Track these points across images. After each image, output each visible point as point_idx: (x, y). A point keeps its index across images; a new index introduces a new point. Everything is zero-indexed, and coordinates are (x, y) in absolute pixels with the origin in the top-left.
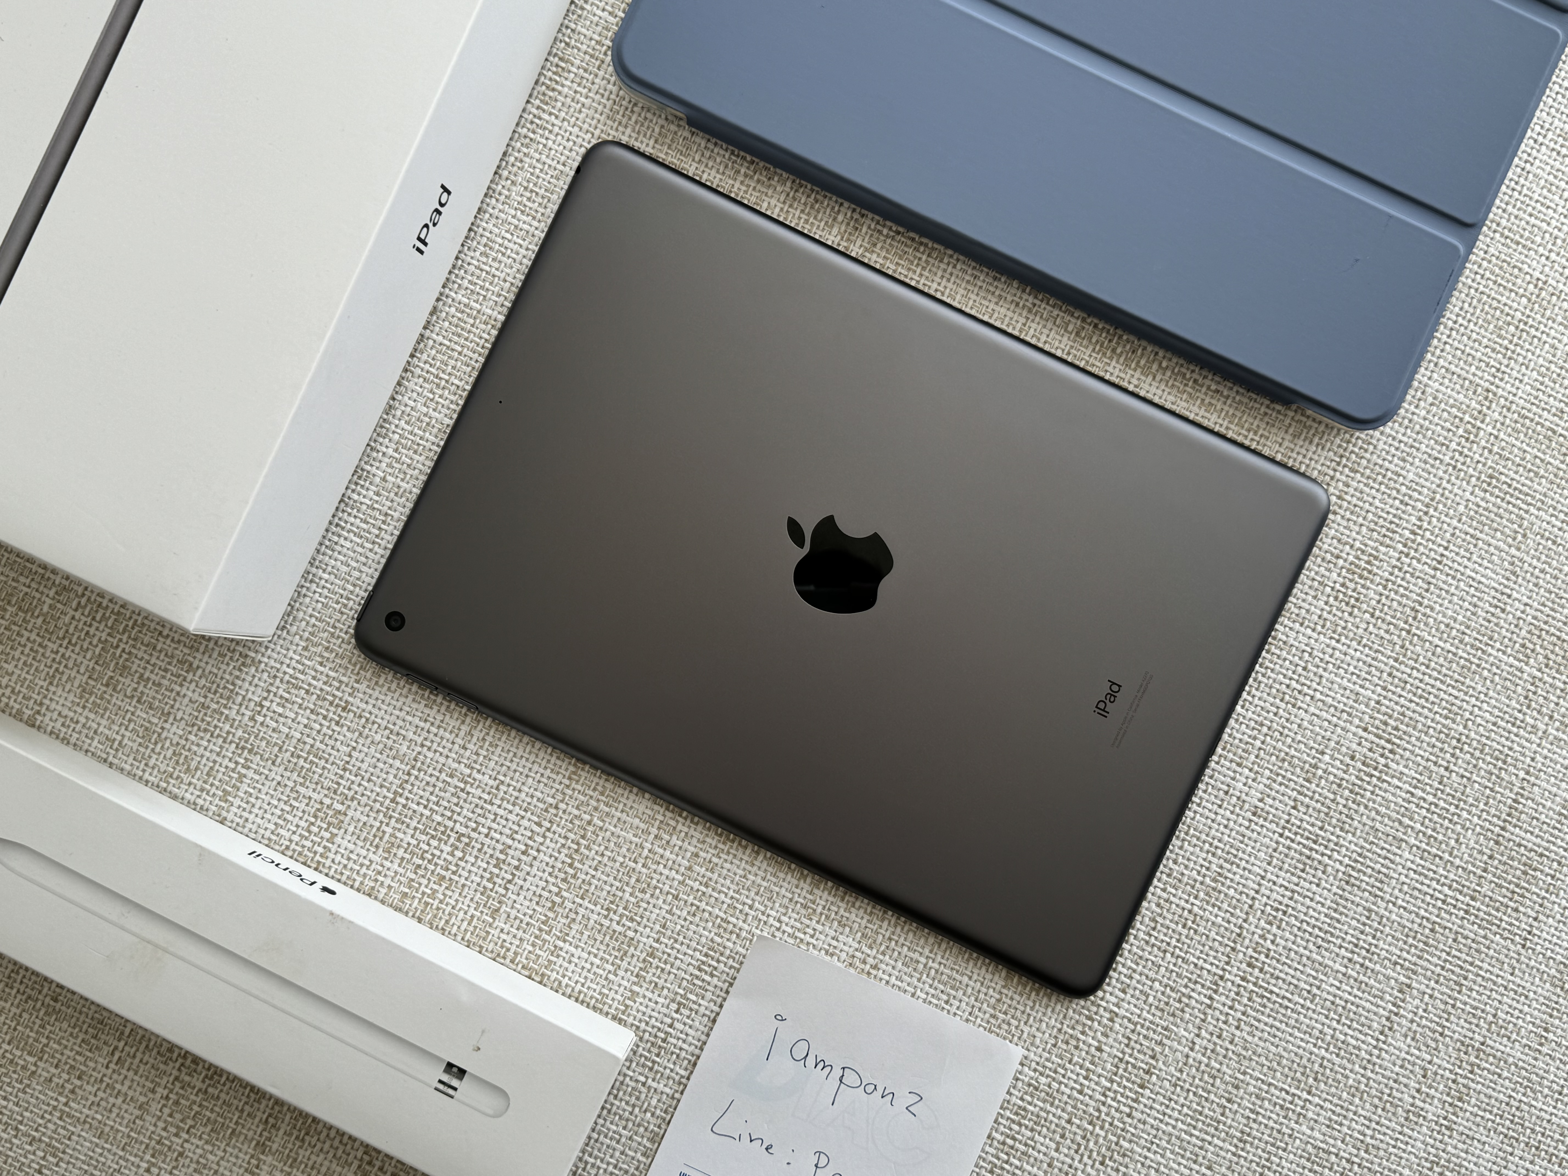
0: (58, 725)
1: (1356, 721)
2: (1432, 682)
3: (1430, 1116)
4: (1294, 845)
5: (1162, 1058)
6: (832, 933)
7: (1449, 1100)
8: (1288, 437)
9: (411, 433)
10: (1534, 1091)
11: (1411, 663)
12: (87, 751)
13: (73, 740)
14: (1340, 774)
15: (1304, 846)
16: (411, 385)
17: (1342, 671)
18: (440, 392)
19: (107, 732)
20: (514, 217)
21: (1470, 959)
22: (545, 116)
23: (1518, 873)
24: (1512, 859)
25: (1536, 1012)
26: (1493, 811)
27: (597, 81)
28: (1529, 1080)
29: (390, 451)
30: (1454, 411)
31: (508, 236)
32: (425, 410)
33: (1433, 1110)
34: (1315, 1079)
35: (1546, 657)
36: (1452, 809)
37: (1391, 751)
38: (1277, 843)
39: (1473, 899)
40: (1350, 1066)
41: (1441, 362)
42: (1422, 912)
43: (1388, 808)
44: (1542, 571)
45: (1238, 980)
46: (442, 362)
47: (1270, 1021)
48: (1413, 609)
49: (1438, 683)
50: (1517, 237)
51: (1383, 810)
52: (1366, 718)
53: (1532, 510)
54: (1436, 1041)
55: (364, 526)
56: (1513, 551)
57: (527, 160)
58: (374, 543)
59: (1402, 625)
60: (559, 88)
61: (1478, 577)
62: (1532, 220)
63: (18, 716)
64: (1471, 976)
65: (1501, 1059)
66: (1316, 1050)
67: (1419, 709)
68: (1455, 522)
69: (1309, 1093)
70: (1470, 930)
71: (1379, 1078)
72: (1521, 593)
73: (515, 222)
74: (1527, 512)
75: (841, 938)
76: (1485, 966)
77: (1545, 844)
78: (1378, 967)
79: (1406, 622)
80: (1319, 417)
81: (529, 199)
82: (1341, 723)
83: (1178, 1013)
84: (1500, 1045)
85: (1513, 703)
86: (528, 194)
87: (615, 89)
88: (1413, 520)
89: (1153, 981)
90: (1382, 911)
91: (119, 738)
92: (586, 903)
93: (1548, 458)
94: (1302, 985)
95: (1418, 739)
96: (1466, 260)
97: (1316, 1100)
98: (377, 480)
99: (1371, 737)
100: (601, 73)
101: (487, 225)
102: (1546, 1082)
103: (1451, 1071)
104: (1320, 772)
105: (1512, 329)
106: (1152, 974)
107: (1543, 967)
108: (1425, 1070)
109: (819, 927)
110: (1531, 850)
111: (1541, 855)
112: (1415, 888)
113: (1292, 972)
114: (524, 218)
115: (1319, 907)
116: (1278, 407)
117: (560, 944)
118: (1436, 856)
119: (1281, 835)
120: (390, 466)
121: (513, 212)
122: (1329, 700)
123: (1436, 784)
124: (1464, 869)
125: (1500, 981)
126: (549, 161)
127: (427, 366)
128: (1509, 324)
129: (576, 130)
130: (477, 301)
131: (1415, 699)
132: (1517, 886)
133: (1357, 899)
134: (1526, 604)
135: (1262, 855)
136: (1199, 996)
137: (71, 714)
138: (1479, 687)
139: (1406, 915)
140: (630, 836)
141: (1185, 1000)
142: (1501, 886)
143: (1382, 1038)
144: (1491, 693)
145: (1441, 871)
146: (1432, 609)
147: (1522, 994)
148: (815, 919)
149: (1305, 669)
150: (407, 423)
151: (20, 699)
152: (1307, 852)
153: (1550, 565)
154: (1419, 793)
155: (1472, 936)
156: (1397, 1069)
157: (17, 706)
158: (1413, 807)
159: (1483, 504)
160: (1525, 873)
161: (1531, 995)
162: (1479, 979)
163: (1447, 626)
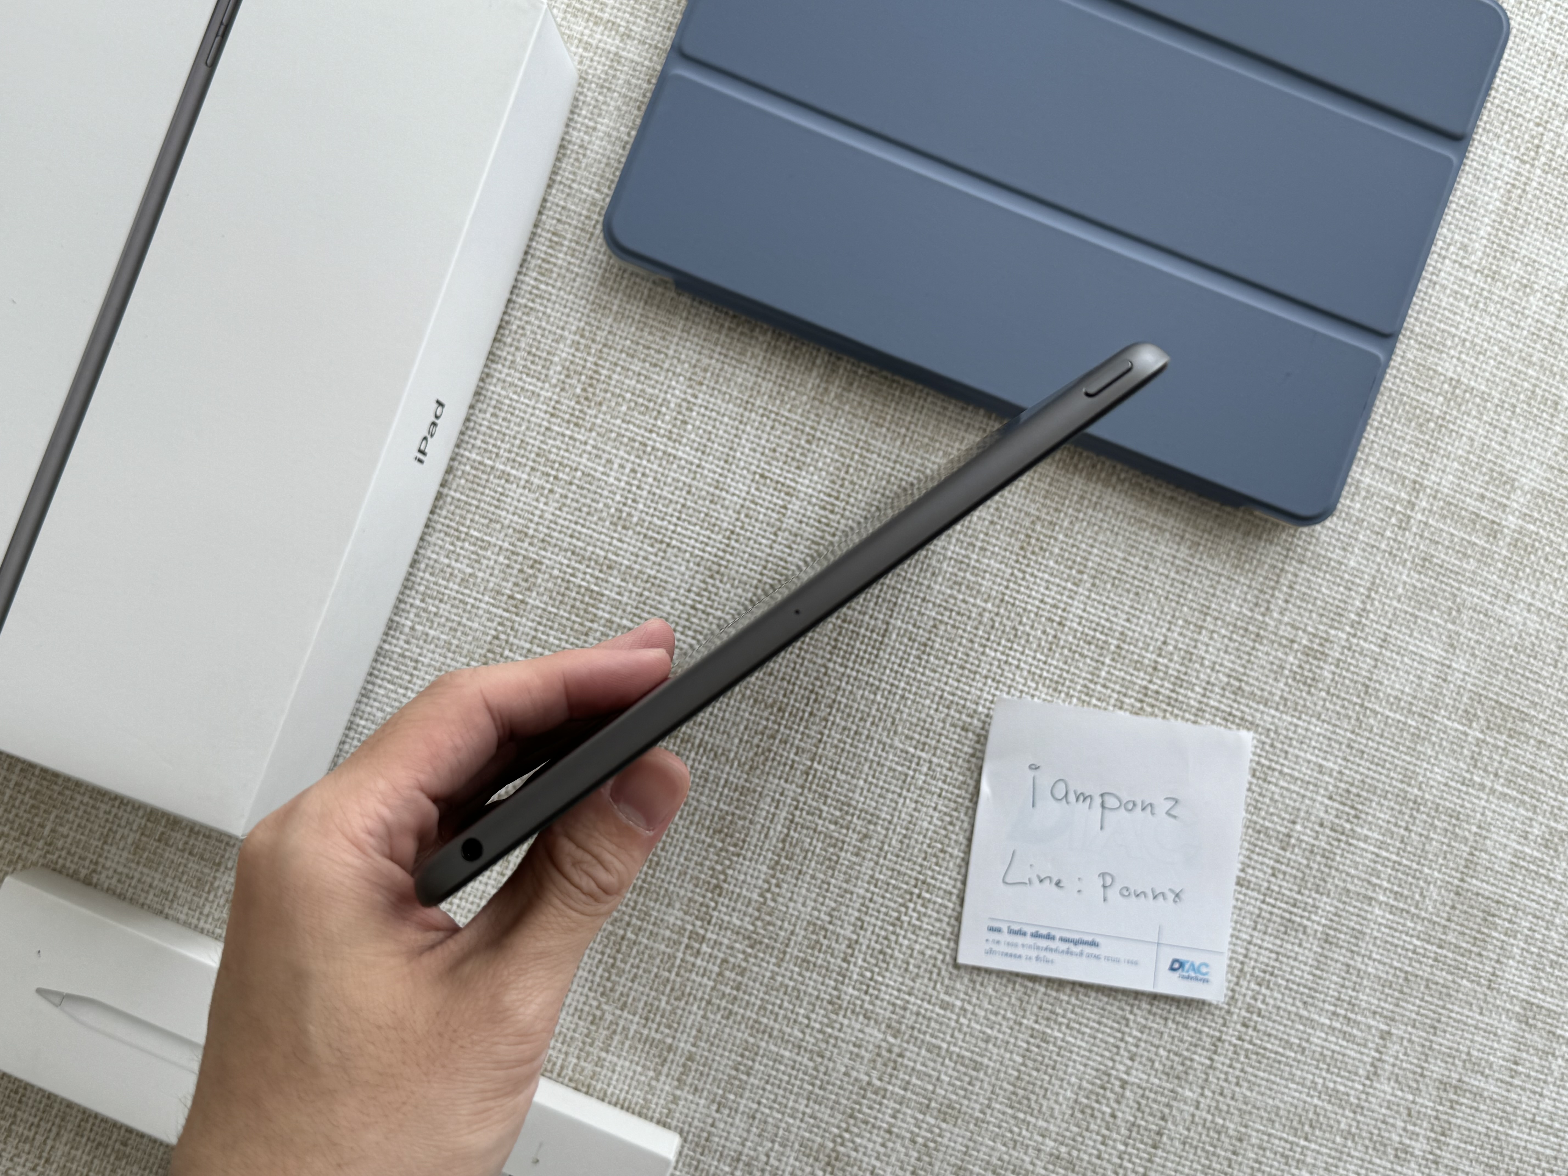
0: (114, 881)
1: (1322, 791)
2: (1386, 750)
3: (1417, 1152)
4: (1276, 910)
5: (1170, 1119)
6: (858, 1026)
7: (1433, 1135)
8: (1239, 535)
9: (435, 583)
10: (1510, 1121)
11: (1367, 734)
12: (143, 905)
13: (129, 894)
14: (1312, 841)
15: (1285, 910)
16: (432, 539)
17: (1305, 747)
18: (459, 544)
19: (161, 885)
20: (520, 379)
21: (1441, 1003)
22: (543, 287)
23: (1478, 920)
24: (1472, 907)
25: (1505, 1048)
26: (1451, 865)
27: (589, 252)
28: (1504, 1111)
29: (417, 602)
30: (1386, 502)
31: (515, 397)
32: (446, 561)
33: (1419, 1147)
34: (1311, 1126)
35: (1488, 721)
36: (1415, 866)
37: (1356, 817)
38: (1260, 909)
39: (1440, 947)
40: (1340, 1111)
41: (1371, 459)
42: (1395, 964)
43: (1357, 869)
44: (1477, 642)
45: (1234, 1041)
46: (461, 516)
47: (1266, 1075)
48: (1364, 684)
49: (1392, 752)
50: (1430, 342)
51: (1353, 871)
52: (1331, 788)
53: (1463, 587)
54: (1417, 1082)
55: (396, 673)
56: (1450, 626)
57: (528, 327)
58: (407, 688)
59: (1355, 699)
60: (553, 260)
61: (1420, 651)
62: (1442, 326)
63: (74, 876)
64: (1443, 1019)
65: (1478, 1094)
66: (1309, 1099)
67: (1377, 776)
68: (1395, 603)
69: (1306, 1139)
70: (1441, 976)
71: (1368, 1121)
72: (1459, 664)
73: (520, 383)
74: (1459, 589)
75: (867, 1030)
76: (1456, 1008)
77: (1500, 891)
78: (1359, 1018)
79: (1359, 697)
80: (1265, 516)
81: (533, 362)
82: (1308, 794)
83: (1183, 1076)
84: (1476, 1081)
85: (1461, 765)
86: (531, 358)
87: (605, 258)
88: (1358, 603)
89: (1158, 1047)
90: (1359, 965)
91: (173, 890)
92: (625, 1014)
93: (1474, 539)
94: (1293, 1040)
95: (1378, 803)
96: (1387, 365)
97: (1313, 1146)
98: (407, 630)
99: (1336, 805)
100: (592, 245)
101: (494, 389)
102: (1519, 1112)
103: (1433, 1109)
104: (1293, 841)
105: (1432, 425)
106: (1156, 1041)
107: (1508, 1006)
108: (1409, 1109)
109: (846, 1022)
110: (1488, 898)
111: (1498, 902)
112: (1386, 942)
113: (1282, 1028)
114: (529, 380)
115: (1302, 966)
116: (1228, 509)
117: (603, 1055)
118: (1402, 910)
119: (1263, 902)
120: (417, 615)
121: (518, 375)
122: (1296, 774)
123: (1398, 844)
124: (1430, 921)
125: (1470, 1021)
126: (548, 327)
127: (447, 522)
128: (1428, 421)
129: (571, 297)
130: (490, 458)
131: (1373, 767)
132: (1479, 932)
133: (1336, 956)
134: (1465, 673)
135: (1248, 922)
136: (1200, 1058)
137: (126, 871)
138: (1429, 752)
139: (1381, 967)
140: (663, 947)
141: (1188, 1063)
142: (1464, 934)
143: (1368, 1082)
144: (1440, 757)
145: (1409, 924)
146: (1381, 683)
147: (1492, 1033)
148: (842, 1013)
149: (1272, 746)
150: (432, 574)
151: (76, 859)
152: (1287, 915)
153: (1483, 636)
154: (1384, 854)
155: (1441, 981)
156: (1383, 1111)
157: (73, 867)
158: (1379, 867)
159: (1419, 585)
160: (1485, 920)
161: (1500, 1032)
162: (1451, 1022)
163: (1396, 697)
